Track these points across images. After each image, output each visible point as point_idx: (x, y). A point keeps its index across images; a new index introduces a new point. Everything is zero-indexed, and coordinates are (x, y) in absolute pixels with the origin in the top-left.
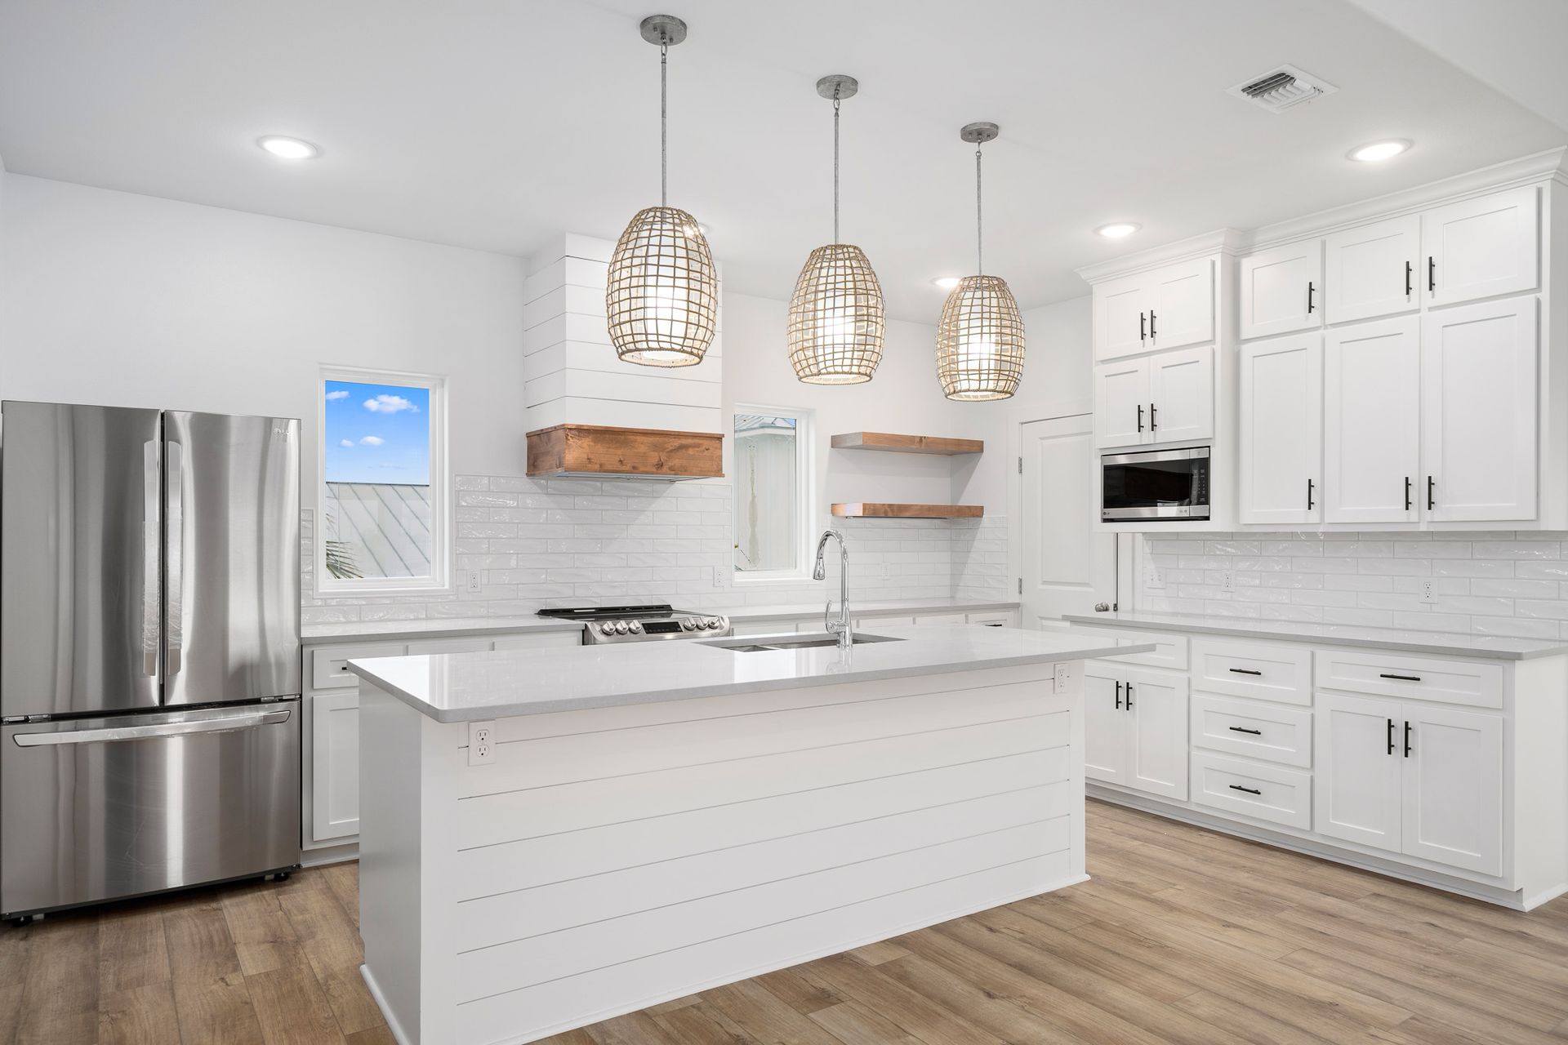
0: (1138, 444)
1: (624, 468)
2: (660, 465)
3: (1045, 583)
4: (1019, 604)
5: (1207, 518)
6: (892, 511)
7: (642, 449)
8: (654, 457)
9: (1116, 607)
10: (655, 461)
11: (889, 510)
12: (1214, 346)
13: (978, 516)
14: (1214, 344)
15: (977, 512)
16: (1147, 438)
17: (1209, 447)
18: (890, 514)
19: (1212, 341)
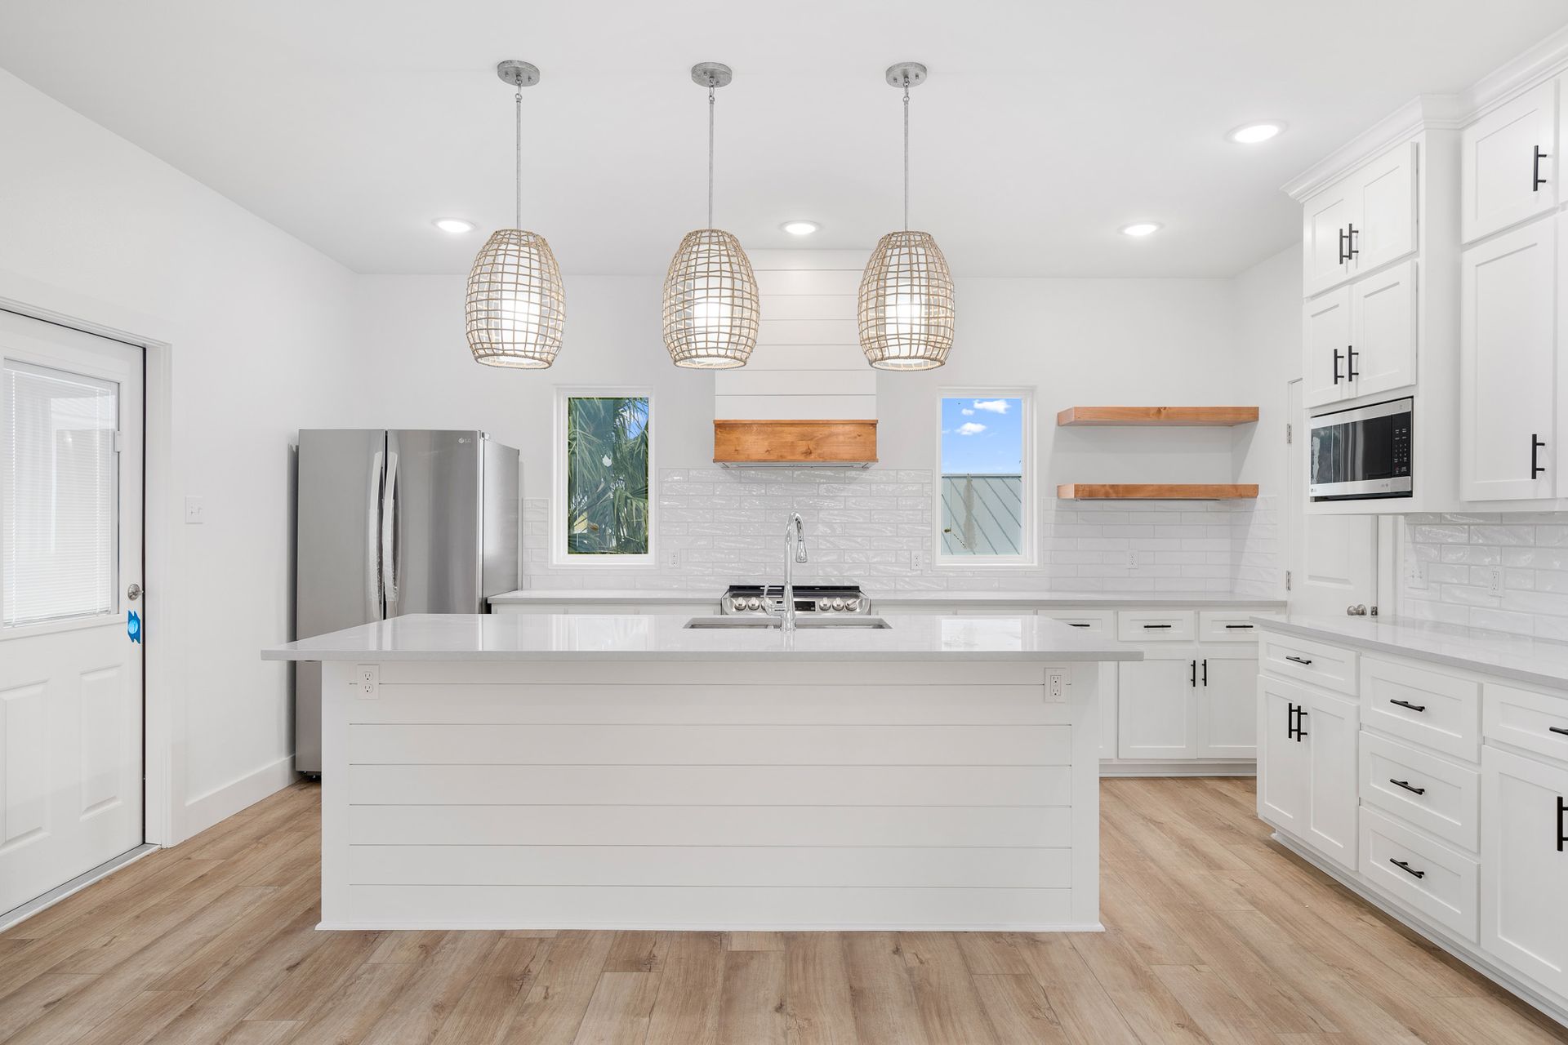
0: (1339, 400)
1: (771, 457)
2: (808, 453)
3: (1311, 577)
4: (1286, 602)
5: (1409, 494)
6: (1117, 492)
7: (789, 438)
8: (802, 446)
9: (1375, 612)
10: (804, 449)
11: (1111, 491)
12: (1417, 260)
13: (1252, 497)
14: (1418, 256)
15: (1251, 492)
16: (1345, 391)
17: (1412, 397)
18: (1114, 496)
19: (1414, 253)
